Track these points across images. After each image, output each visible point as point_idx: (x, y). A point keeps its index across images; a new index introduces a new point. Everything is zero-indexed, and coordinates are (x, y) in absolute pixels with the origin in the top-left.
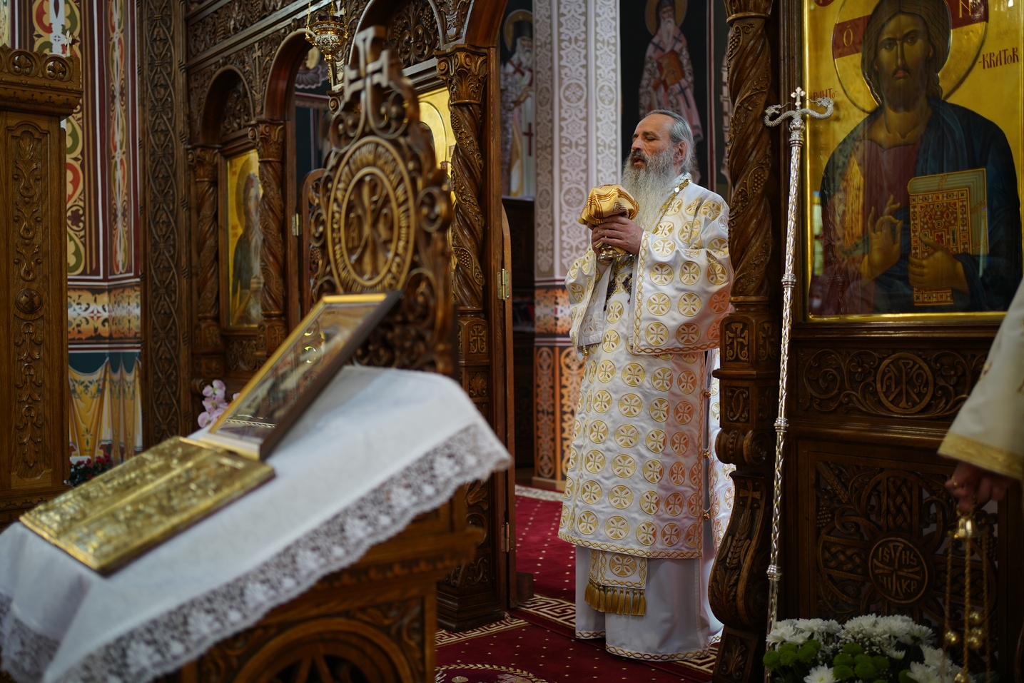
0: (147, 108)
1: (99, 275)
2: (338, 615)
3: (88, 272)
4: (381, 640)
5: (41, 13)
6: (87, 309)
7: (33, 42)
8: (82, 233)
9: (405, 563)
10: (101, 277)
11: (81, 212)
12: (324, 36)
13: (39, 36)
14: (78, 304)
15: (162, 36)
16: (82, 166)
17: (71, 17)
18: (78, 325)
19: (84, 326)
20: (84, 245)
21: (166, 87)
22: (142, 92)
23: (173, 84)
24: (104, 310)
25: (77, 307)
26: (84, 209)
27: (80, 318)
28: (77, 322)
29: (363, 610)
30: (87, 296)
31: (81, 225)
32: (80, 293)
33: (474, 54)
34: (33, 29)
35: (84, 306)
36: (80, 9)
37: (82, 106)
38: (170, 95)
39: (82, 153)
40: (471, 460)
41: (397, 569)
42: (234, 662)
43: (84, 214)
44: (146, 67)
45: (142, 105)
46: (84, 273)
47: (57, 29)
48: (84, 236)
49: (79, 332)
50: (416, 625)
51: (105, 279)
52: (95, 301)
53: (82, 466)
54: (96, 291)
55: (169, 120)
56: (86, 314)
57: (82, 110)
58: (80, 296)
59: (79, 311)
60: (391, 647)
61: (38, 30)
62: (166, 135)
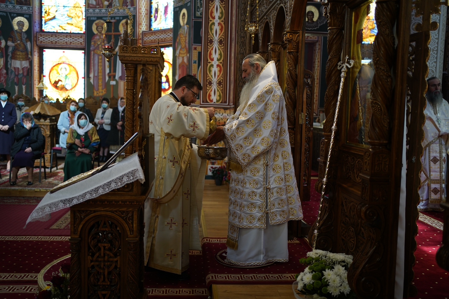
0: (239, 45)
1: (226, 103)
2: (110, 211)
3: (223, 102)
4: (121, 219)
5: (212, 12)
6: (222, 115)
7: (209, 23)
8: (222, 89)
9: (122, 202)
10: (227, 104)
11: (222, 81)
12: (251, 28)
13: (211, 21)
14: (220, 113)
15: (244, 19)
16: (223, 65)
17: (222, 13)
18: (219, 121)
19: (221, 121)
20: (222, 93)
21: (244, 37)
22: (238, 39)
23: (246, 36)
24: (228, 115)
25: (219, 114)
26: (223, 80)
27: (219, 118)
28: (219, 119)
29: (116, 211)
30: (222, 111)
31: (221, 86)
32: (220, 109)
33: (294, 33)
34: (209, 18)
35: (221, 114)
36: (224, 9)
37: (224, 44)
38: (245, 40)
39: (223, 61)
40: (132, 178)
41: (120, 202)
42: (83, 217)
43: (223, 82)
44: (239, 30)
45: (238, 44)
46: (222, 103)
47: (217, 18)
48: (222, 90)
49: (219, 123)
50: (131, 218)
51: (229, 105)
52: (225, 112)
53: (217, 169)
54: (225, 109)
55: (244, 49)
56: (222, 117)
57: (224, 45)
58: (220, 111)
59: (220, 116)
60: (123, 222)
61: (211, 19)
62: (243, 55)
